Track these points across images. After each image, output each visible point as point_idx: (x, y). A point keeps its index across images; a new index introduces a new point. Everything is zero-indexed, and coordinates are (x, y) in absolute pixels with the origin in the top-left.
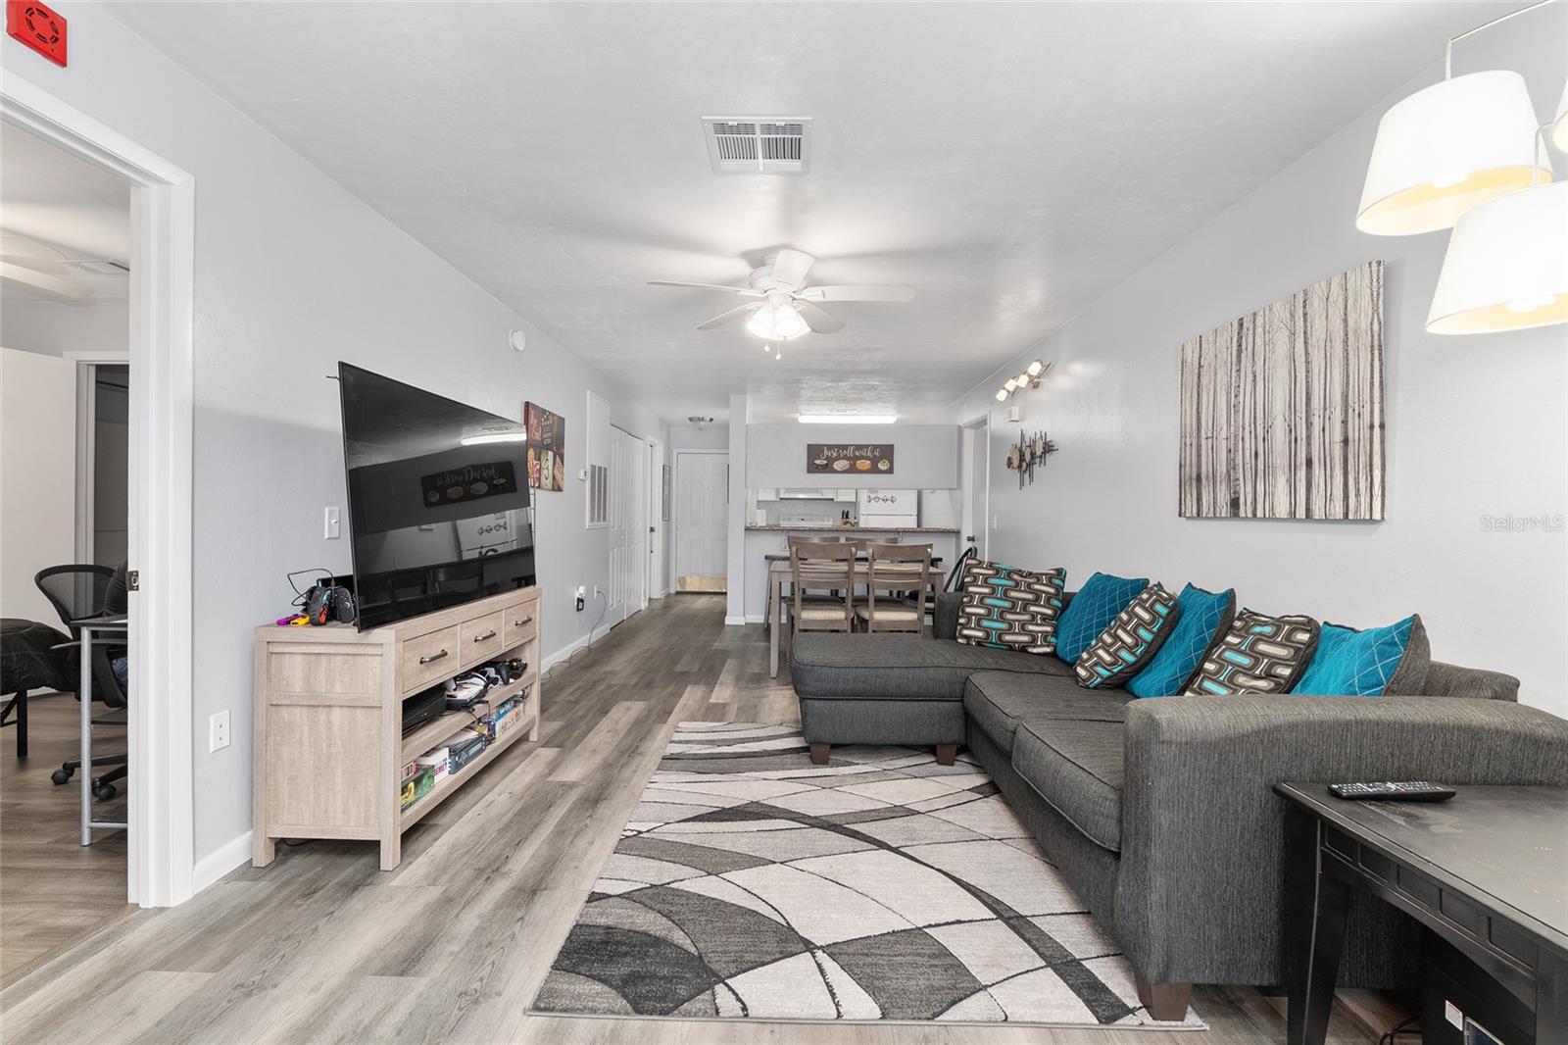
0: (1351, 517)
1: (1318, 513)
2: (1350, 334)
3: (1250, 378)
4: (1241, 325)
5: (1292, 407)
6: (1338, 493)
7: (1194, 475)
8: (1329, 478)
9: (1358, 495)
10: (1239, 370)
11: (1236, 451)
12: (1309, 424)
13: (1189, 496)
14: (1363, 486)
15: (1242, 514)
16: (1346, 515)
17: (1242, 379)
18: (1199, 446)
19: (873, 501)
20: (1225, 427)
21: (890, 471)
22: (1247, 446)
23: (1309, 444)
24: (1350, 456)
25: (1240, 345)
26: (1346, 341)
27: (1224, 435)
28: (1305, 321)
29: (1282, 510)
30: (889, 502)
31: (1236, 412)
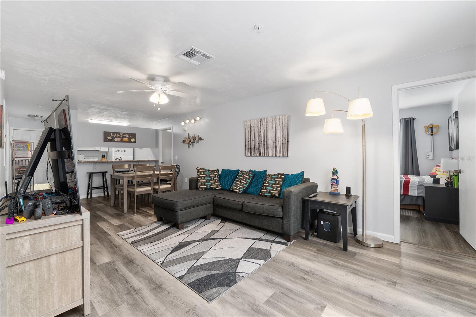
0: (284, 156)
1: (278, 156)
2: (284, 126)
3: (263, 130)
4: (261, 120)
5: (272, 137)
6: (282, 152)
7: (250, 148)
8: (280, 150)
9: (285, 152)
10: (261, 128)
11: (260, 144)
12: (276, 140)
13: (248, 152)
14: (286, 151)
15: (262, 155)
16: (283, 156)
17: (261, 130)
18: (251, 142)
19: (117, 151)
20: (257, 139)
21: (135, 142)
22: (263, 143)
23: (276, 144)
24: (284, 146)
25: (261, 124)
26: (283, 127)
27: (257, 140)
28: (275, 122)
29: (270, 155)
30: (123, 152)
31: (260, 136)
